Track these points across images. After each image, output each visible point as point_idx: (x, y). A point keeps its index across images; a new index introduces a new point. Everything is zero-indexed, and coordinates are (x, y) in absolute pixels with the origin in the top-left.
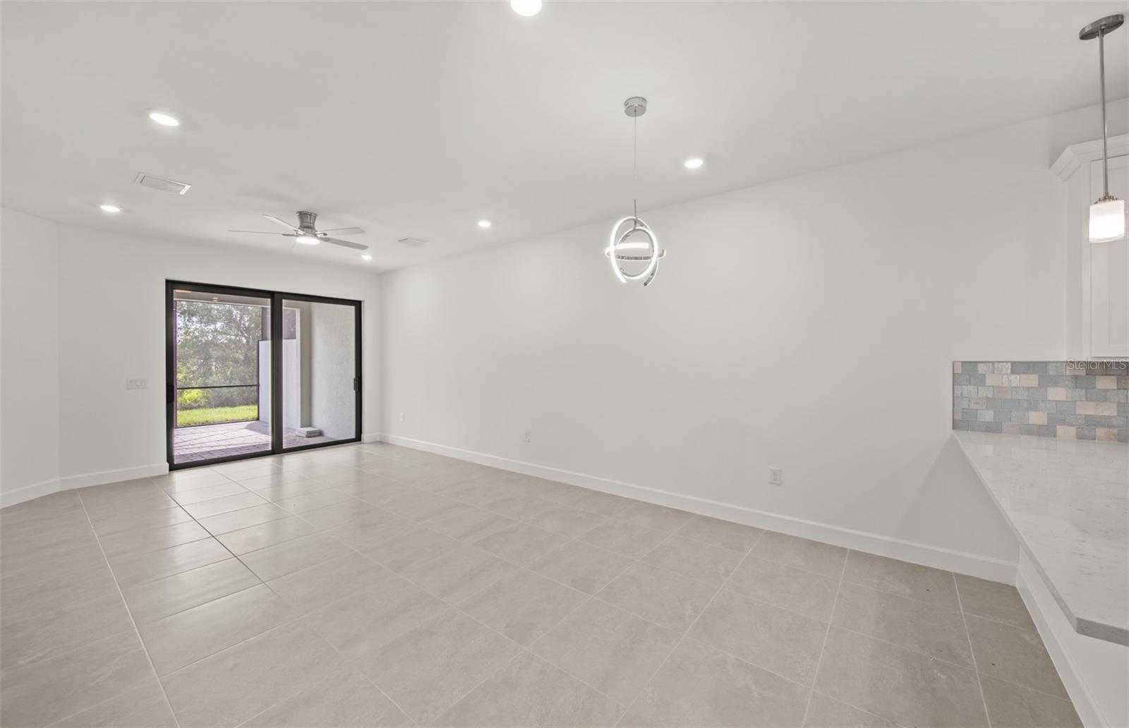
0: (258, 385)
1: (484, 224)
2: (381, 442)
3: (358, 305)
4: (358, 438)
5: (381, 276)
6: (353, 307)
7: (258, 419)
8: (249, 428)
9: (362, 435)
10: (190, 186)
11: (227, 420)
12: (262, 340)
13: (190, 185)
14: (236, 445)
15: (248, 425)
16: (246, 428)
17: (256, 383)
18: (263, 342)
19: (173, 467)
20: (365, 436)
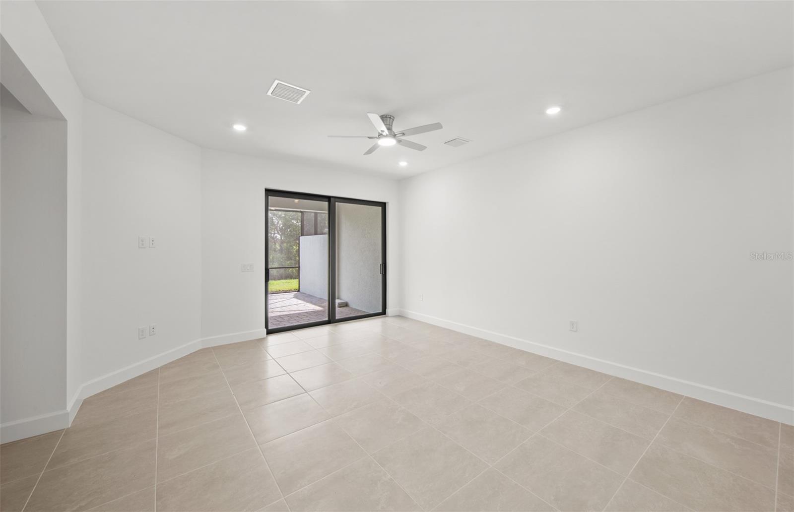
0: (299, 267)
1: (553, 111)
2: (400, 316)
3: (383, 205)
4: (384, 313)
5: (402, 182)
6: (380, 208)
7: (299, 291)
8: (296, 297)
9: (387, 310)
10: (309, 92)
11: (280, 291)
12: (301, 236)
13: (310, 90)
14: (295, 311)
15: (294, 295)
16: (294, 297)
17: (297, 266)
18: (303, 237)
19: (269, 332)
20: (388, 310)
